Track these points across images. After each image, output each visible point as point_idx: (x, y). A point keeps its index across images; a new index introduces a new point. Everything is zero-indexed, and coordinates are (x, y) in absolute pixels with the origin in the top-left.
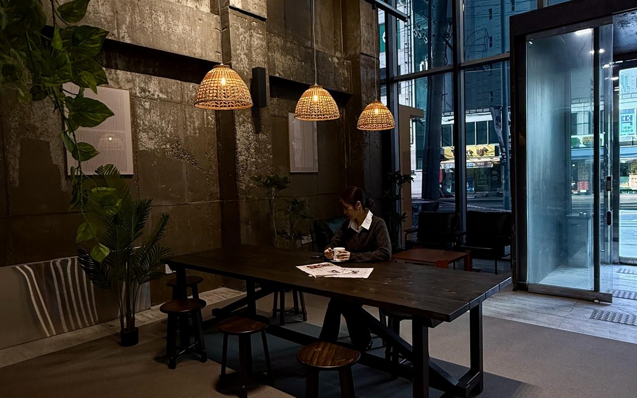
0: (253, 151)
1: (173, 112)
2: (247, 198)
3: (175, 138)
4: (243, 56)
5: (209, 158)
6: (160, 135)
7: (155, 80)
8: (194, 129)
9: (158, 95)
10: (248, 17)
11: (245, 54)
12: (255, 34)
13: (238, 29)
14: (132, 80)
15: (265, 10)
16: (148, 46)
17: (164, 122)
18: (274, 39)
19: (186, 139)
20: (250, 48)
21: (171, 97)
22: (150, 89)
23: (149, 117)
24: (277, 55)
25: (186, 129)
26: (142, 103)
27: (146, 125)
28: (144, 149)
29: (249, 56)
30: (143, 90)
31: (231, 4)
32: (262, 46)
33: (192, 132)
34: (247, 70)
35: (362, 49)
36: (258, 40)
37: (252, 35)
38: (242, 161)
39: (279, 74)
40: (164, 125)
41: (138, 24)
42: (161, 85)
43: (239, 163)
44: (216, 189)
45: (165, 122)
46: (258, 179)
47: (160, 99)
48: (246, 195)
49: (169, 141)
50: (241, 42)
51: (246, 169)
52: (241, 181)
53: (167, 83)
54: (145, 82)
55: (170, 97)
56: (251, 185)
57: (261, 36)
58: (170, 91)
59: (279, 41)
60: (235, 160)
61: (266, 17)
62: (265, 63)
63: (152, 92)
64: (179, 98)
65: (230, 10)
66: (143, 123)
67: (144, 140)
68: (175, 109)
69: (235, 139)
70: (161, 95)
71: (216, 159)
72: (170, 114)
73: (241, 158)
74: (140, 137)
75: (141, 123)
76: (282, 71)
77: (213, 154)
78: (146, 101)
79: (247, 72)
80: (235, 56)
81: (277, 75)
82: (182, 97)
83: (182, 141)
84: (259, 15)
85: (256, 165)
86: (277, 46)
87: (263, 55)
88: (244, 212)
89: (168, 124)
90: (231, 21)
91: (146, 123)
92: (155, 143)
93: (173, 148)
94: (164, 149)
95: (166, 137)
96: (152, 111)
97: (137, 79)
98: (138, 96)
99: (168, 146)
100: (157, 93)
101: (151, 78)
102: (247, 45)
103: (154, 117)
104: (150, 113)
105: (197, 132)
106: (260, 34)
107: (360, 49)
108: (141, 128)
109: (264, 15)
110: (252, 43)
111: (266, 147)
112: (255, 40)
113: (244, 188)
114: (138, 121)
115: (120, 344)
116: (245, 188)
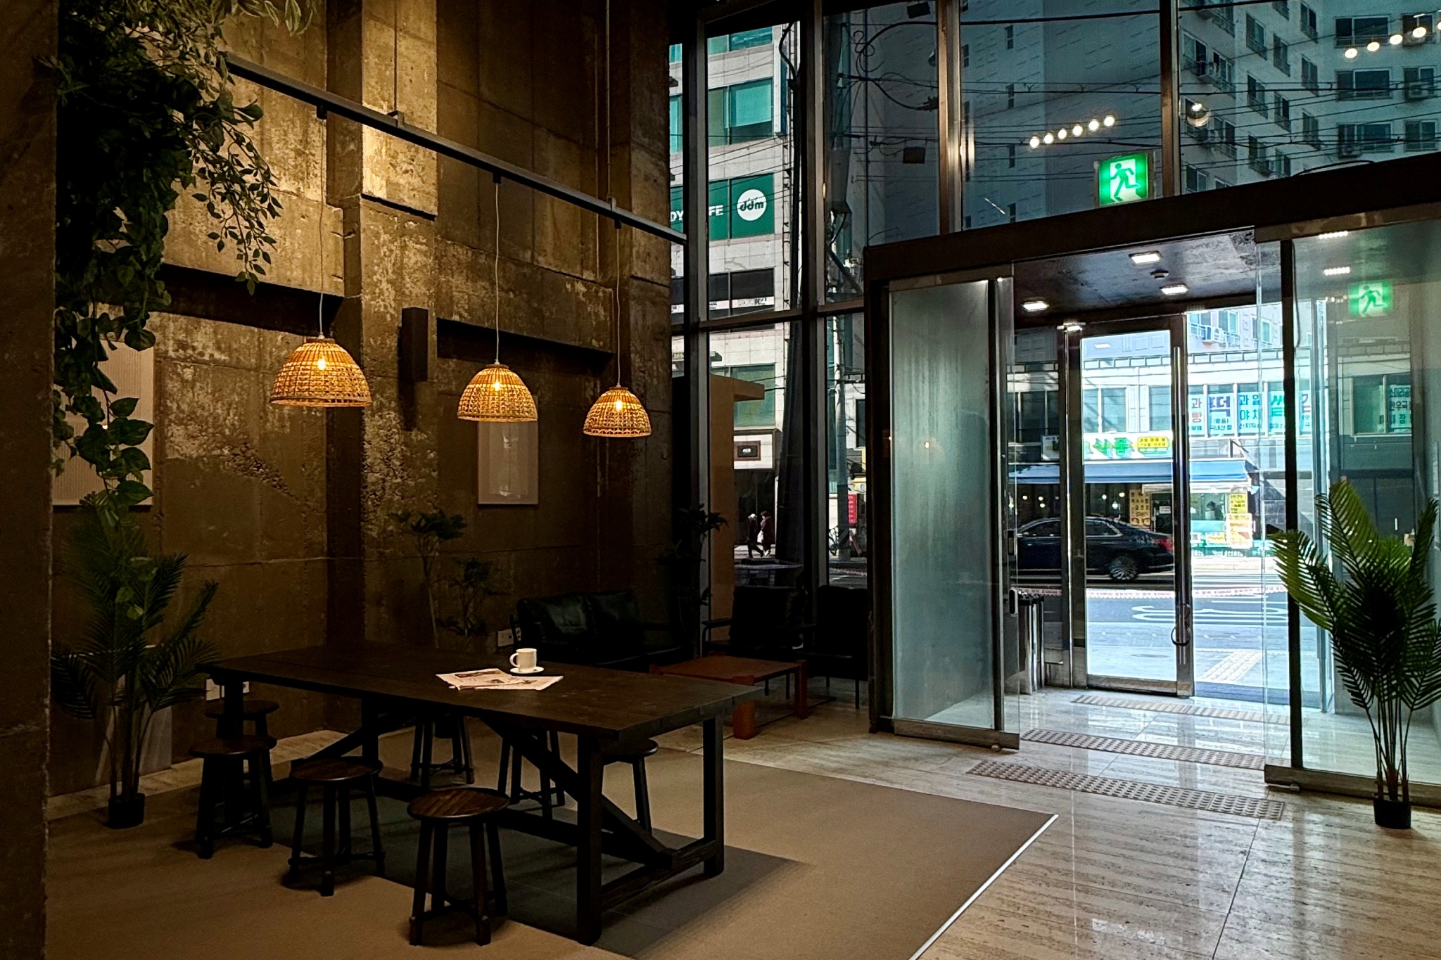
0: (398, 463)
1: (240, 387)
2: (381, 554)
3: (241, 436)
4: (384, 285)
5: (309, 475)
6: (210, 430)
7: (207, 326)
8: (281, 419)
9: (212, 355)
10: (399, 213)
11: (389, 282)
12: (411, 244)
13: (377, 235)
14: (160, 326)
15: (434, 200)
16: (197, 268)
17: (219, 405)
18: (452, 250)
19: (264, 438)
20: (400, 269)
21: (238, 358)
22: (195, 344)
23: (191, 395)
24: (458, 281)
25: (263, 418)
26: (179, 370)
27: (183, 412)
28: (177, 456)
29: (397, 284)
30: (182, 345)
31: (365, 191)
32: (425, 266)
33: (277, 424)
34: (392, 311)
35: (635, 268)
36: (416, 255)
37: (406, 245)
38: (373, 484)
39: (461, 316)
40: (219, 411)
41: (178, 228)
42: (219, 337)
43: (366, 487)
44: (320, 535)
45: (223, 404)
46: (404, 518)
47: (216, 362)
48: (378, 547)
49: (229, 442)
50: (382, 259)
51: (381, 498)
52: (369, 522)
53: (231, 331)
54: (188, 332)
55: (235, 360)
56: (391, 528)
57: (424, 248)
58: (235, 346)
59: (463, 254)
60: (359, 481)
61: (436, 213)
62: (430, 297)
63: (200, 349)
64: (253, 361)
65: (362, 202)
66: (179, 407)
67: (177, 440)
68: (245, 381)
69: (361, 440)
70: (217, 355)
71: (323, 478)
72: (233, 390)
73: (372, 478)
74: (170, 434)
75: (175, 406)
76: (466, 311)
77: (317, 469)
78: (185, 367)
79: (391, 315)
80: (369, 285)
81: (456, 318)
82: (260, 356)
83: (255, 442)
84: (421, 209)
85: (403, 491)
86: (459, 264)
87: (426, 284)
88: (373, 581)
89: (228, 410)
90: (364, 222)
91: (184, 407)
92: (201, 445)
93: (236, 455)
94: (219, 456)
95: (223, 434)
96: (198, 384)
97: (172, 324)
98: (171, 357)
99: (226, 452)
100: (209, 351)
101: (199, 323)
102: (394, 265)
103: (201, 395)
104: (192, 388)
105: (288, 424)
106: (422, 244)
107: (631, 268)
108: (172, 417)
109: (432, 209)
110: (405, 260)
111: (425, 456)
112: (411, 255)
113: (374, 534)
114: (169, 403)
115: (105, 824)
116: (378, 534)
